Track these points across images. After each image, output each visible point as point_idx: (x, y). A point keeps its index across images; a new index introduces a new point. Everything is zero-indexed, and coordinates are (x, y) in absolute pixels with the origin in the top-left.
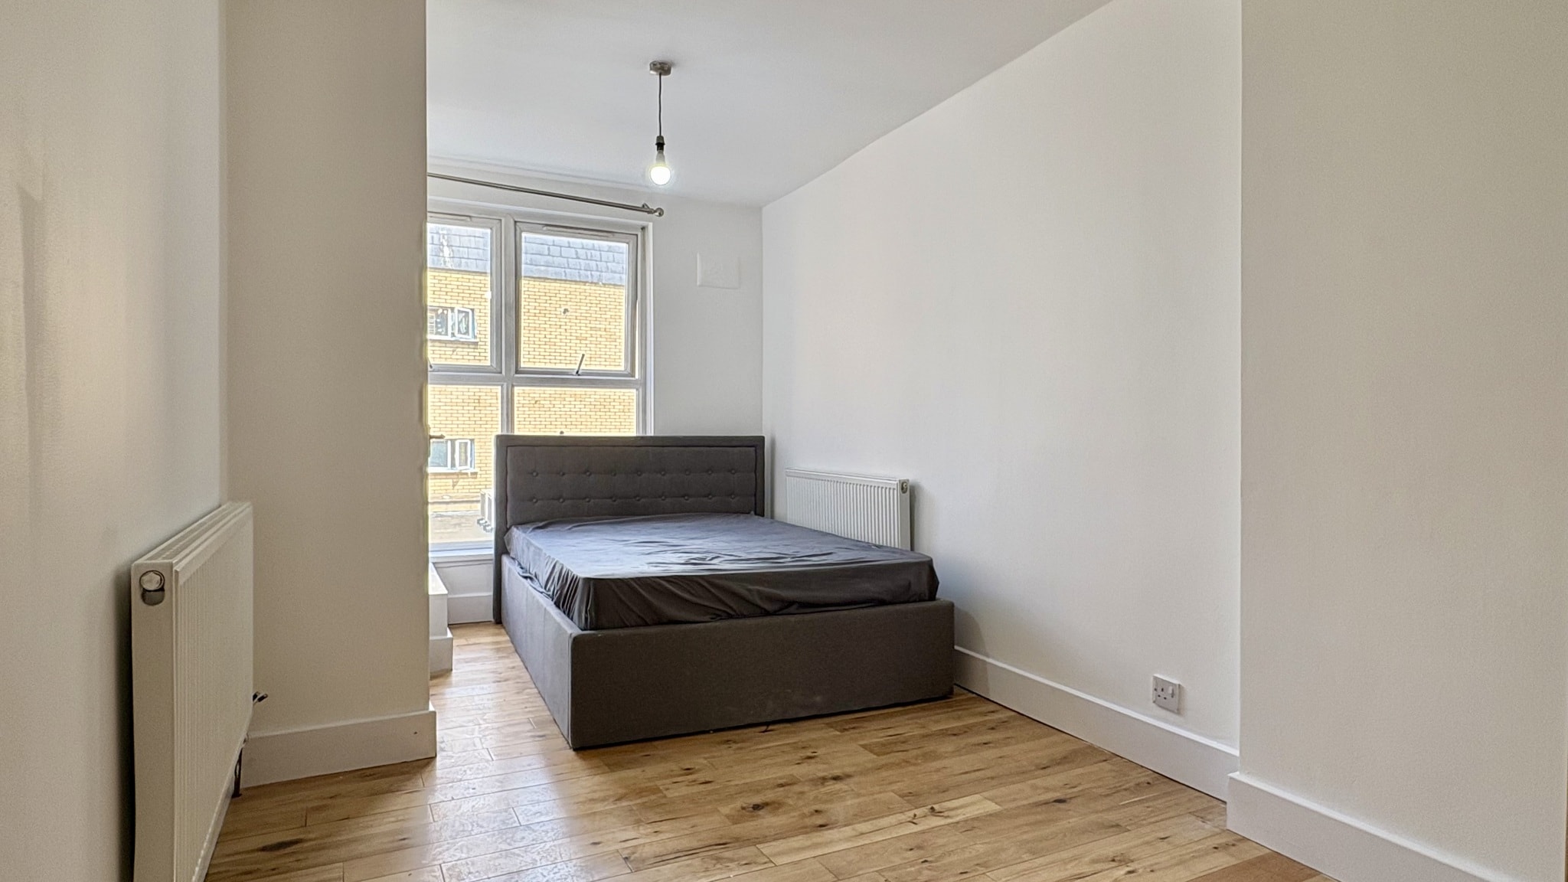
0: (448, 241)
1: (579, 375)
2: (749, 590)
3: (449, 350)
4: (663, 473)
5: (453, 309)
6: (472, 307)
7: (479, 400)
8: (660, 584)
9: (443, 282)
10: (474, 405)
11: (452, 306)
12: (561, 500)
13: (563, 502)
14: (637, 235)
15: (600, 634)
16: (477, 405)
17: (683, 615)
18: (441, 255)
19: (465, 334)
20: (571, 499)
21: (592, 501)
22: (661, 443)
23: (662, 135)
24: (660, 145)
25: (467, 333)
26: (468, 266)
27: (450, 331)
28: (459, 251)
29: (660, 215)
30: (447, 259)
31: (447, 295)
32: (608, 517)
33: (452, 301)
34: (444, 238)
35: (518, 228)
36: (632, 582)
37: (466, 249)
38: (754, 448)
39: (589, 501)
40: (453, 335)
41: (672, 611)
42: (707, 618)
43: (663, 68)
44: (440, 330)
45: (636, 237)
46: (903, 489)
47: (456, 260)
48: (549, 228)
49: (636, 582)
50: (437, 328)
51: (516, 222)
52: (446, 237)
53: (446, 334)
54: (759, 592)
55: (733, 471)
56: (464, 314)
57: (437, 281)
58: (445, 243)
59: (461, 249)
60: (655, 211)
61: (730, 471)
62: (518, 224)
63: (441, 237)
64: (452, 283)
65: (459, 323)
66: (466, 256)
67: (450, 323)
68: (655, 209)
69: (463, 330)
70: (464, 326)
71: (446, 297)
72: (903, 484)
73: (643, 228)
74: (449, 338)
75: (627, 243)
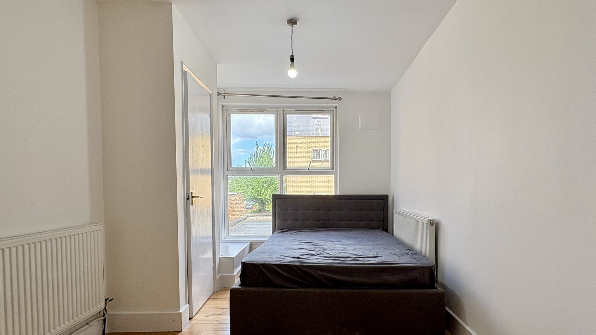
0: (320, 127)
1: (310, 170)
2: (319, 274)
3: (320, 164)
4: (340, 210)
5: (321, 149)
6: (328, 149)
7: (330, 180)
8: (273, 268)
9: (318, 141)
10: (328, 182)
11: (321, 148)
12: (297, 221)
13: (298, 221)
14: (334, 110)
15: (244, 288)
16: (329, 182)
17: (283, 283)
18: (318, 131)
19: (325, 158)
20: (301, 220)
21: (310, 221)
22: (339, 198)
23: (293, 54)
24: (292, 59)
25: (326, 157)
26: (326, 134)
27: (320, 157)
28: (323, 130)
29: (340, 100)
30: (319, 133)
31: (319, 145)
32: (317, 228)
33: (321, 147)
34: (318, 126)
35: (284, 113)
36: (260, 265)
37: (326, 129)
38: (382, 200)
39: (309, 221)
40: (321, 158)
41: (278, 281)
42: (296, 286)
43: (292, 22)
44: (317, 157)
45: (333, 111)
46: (431, 224)
47: (322, 133)
48: (297, 111)
49: (262, 266)
50: (317, 156)
51: (283, 110)
52: (319, 125)
53: (319, 158)
54: (324, 276)
55: (373, 210)
56: (325, 151)
57: (316, 141)
58: (319, 127)
59: (324, 129)
60: (338, 99)
61: (371, 210)
62: (284, 111)
63: (318, 125)
64: (321, 141)
65: (323, 154)
66: (326, 131)
67: (320, 155)
68: (338, 98)
69: (325, 157)
70: (325, 155)
71: (319, 146)
72: (430, 221)
73: (336, 107)
74: (320, 159)
75: (330, 114)
